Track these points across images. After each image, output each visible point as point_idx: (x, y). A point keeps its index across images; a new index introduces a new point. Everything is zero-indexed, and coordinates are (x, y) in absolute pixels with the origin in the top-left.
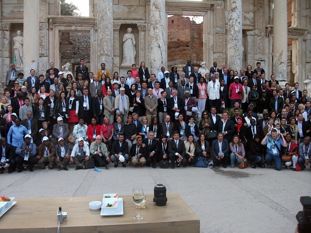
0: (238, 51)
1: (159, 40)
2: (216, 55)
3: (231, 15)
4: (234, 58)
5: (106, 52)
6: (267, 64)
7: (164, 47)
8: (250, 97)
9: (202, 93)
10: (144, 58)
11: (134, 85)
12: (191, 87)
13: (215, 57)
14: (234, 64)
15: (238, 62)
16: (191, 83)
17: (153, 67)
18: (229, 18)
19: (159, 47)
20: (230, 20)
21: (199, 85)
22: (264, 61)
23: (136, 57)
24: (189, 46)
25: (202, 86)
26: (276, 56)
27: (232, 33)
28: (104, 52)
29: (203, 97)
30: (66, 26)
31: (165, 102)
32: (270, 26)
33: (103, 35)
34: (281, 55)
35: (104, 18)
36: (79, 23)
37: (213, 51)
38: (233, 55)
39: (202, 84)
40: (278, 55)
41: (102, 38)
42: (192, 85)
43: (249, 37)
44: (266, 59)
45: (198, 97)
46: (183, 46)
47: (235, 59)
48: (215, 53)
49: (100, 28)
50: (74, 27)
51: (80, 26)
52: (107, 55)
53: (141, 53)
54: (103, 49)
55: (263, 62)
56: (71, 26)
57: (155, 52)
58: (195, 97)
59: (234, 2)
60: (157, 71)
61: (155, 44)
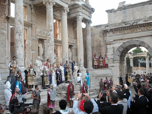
1: (22, 42)
2: (33, 52)
3: (50, 33)
4: (52, 55)
14: (52, 58)
17: (19, 58)
40: (65, 54)
48: (32, 50)
57: (20, 49)
59: (51, 27)
60: (21, 61)
61: (20, 44)
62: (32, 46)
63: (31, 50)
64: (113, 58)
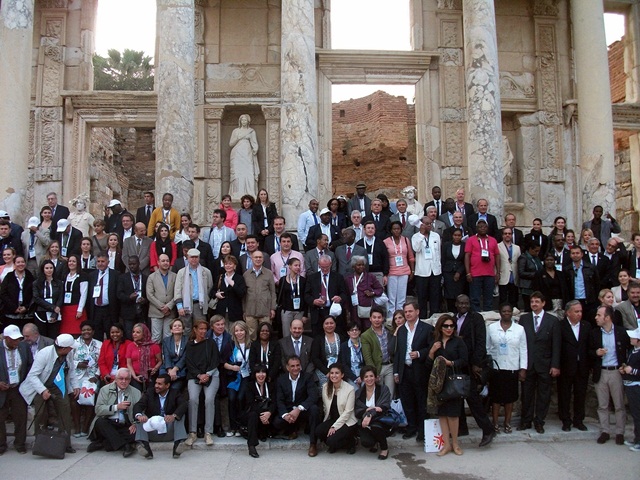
0: (491, 158)
1: (298, 138)
2: (446, 173)
3: (472, 75)
4: (482, 176)
5: (174, 168)
6: (570, 189)
7: (311, 154)
9: (398, 261)
10: (277, 181)
11: (227, 244)
12: (369, 247)
13: (444, 176)
14: (483, 191)
15: (494, 184)
16: (370, 237)
17: (286, 200)
18: (469, 83)
19: (300, 154)
20: (470, 88)
21: (390, 243)
22: (562, 182)
23: (260, 181)
24: (405, 159)
25: (397, 243)
26: (587, 170)
27: (477, 117)
28: (170, 167)
29: (401, 273)
30: (103, 114)
31: (295, 285)
32: (572, 101)
33: (167, 129)
34: (598, 165)
35: (171, 91)
37: (439, 163)
38: (480, 168)
39: (397, 239)
40: (591, 166)
41: (167, 137)
42: (372, 243)
43: (523, 129)
44: (568, 179)
45: (386, 273)
46: (391, 158)
47: (486, 178)
48: (443, 167)
49: (162, 113)
50: (119, 116)
51: (133, 114)
52: (176, 175)
53: (271, 170)
54: (168, 161)
55: (561, 185)
56: (113, 113)
57: (290, 165)
58: (381, 273)
59: (479, 46)
60: (295, 210)
61: (291, 147)
62: (439, 148)
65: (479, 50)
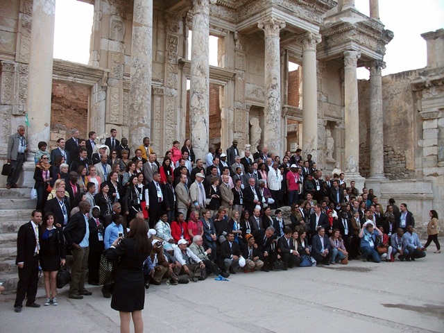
0: (278, 133)
2: (237, 135)
3: (271, 92)
4: (274, 142)
5: (146, 123)
8: (306, 187)
13: (235, 137)
14: (275, 149)
15: (279, 146)
17: (196, 146)
18: (269, 96)
19: (205, 122)
20: (270, 98)
25: (263, 173)
26: (307, 142)
27: (273, 113)
28: (144, 121)
30: (61, 75)
31: (241, 192)
32: (288, 106)
33: (142, 99)
34: (313, 141)
35: (145, 76)
36: (79, 73)
40: (310, 141)
41: (142, 103)
47: (276, 143)
48: (235, 132)
49: (139, 89)
50: (71, 78)
52: (146, 126)
54: (143, 118)
56: (68, 76)
57: (200, 127)
59: (275, 78)
61: (200, 118)
62: (234, 122)
63: (232, 131)
64: (436, 153)
65: (275, 80)
